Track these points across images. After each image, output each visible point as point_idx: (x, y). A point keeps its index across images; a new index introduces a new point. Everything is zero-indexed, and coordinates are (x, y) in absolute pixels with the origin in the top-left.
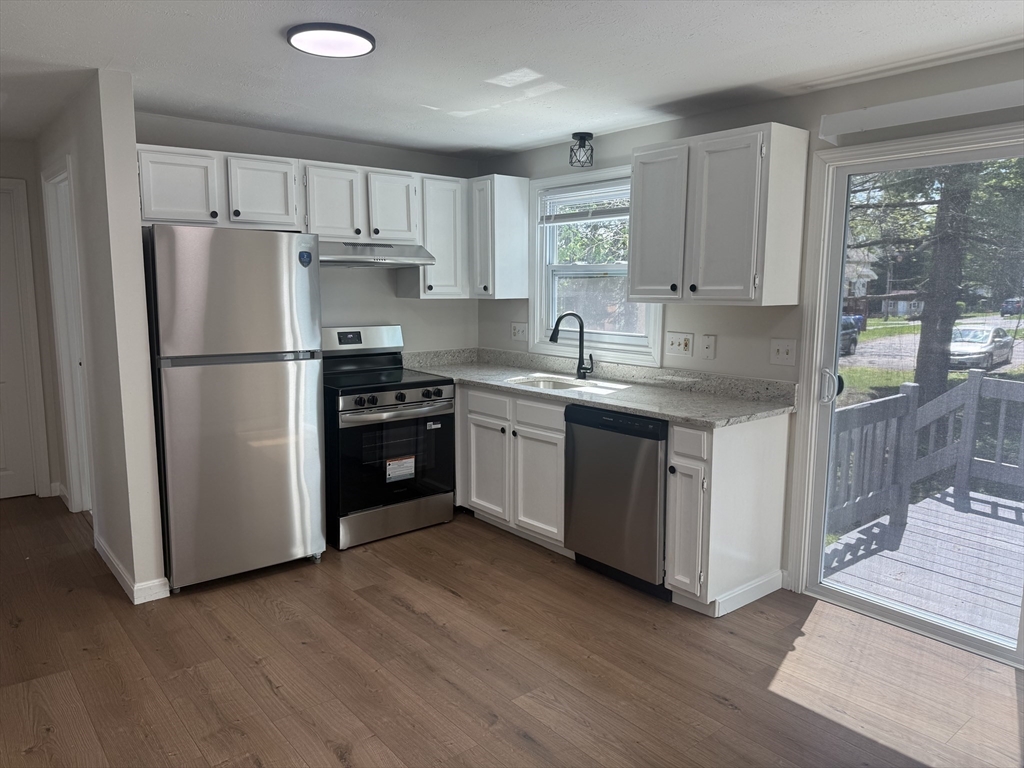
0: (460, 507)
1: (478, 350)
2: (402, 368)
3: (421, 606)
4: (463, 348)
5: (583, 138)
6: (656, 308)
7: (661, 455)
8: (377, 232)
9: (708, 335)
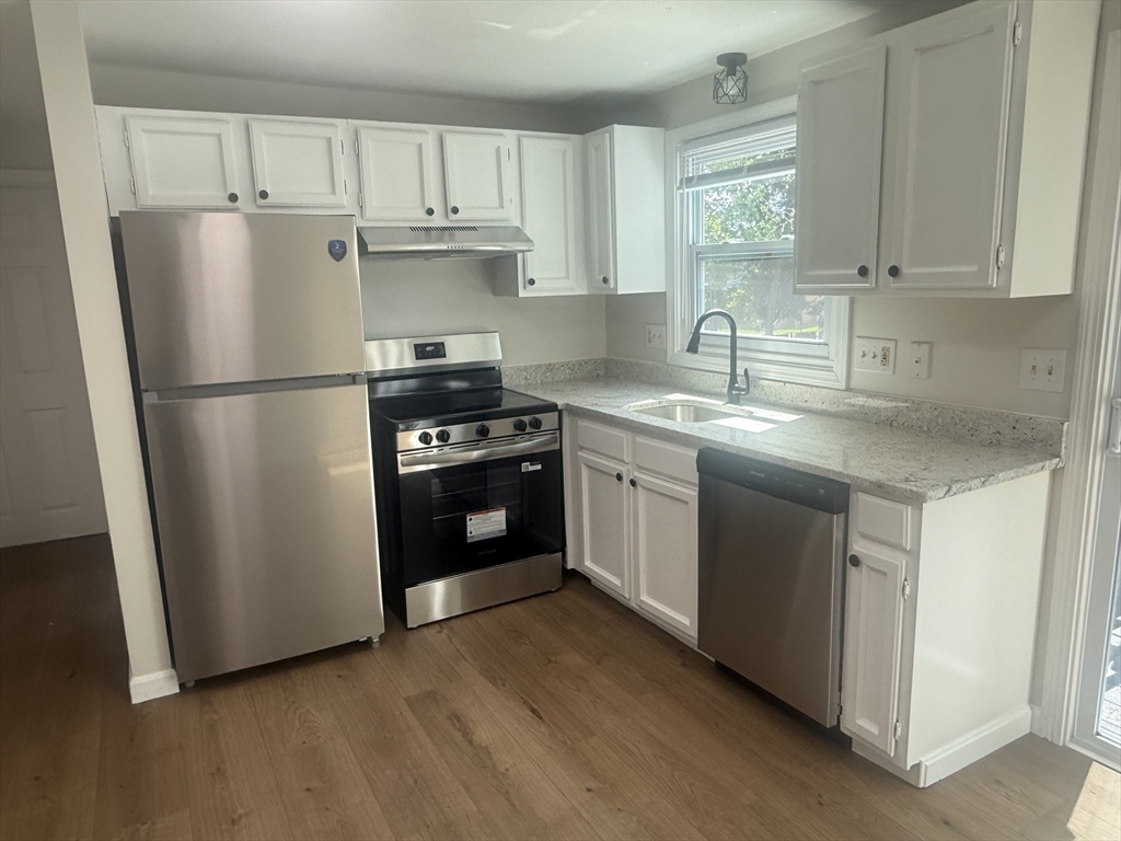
0: (573, 569)
1: (606, 359)
2: (501, 388)
4: (585, 359)
6: (839, 304)
7: (837, 534)
8: (455, 210)
9: (919, 343)
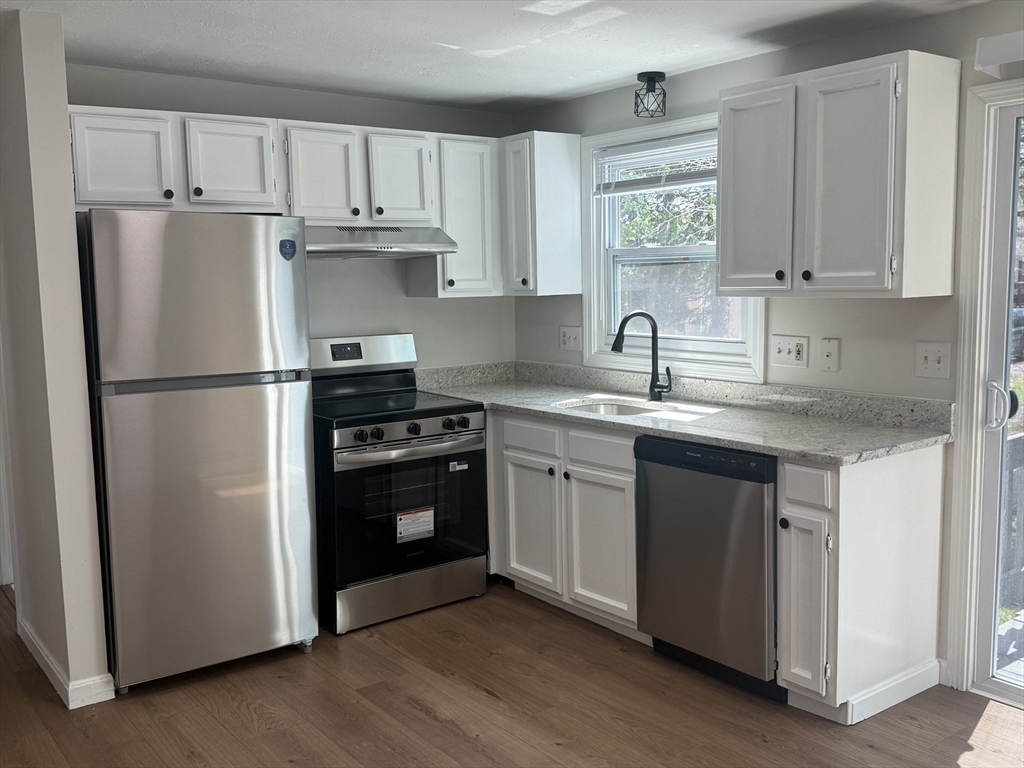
0: (496, 575)
1: (516, 365)
2: (415, 390)
3: (446, 711)
4: (496, 362)
5: (651, 79)
6: (756, 303)
7: (768, 503)
8: (380, 211)
9: (829, 339)
